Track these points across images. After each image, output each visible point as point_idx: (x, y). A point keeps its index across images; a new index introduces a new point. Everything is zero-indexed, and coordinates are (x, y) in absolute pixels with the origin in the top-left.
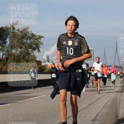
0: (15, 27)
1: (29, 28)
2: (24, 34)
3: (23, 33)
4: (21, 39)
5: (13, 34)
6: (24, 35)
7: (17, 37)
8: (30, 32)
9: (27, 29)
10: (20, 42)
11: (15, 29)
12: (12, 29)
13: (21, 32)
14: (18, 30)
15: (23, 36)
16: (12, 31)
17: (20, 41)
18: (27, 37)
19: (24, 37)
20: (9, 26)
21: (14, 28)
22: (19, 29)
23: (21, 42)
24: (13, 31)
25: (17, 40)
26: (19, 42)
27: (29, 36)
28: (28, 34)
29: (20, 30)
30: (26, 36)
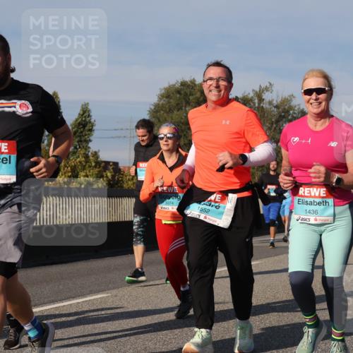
0: (263, 97)
1: (294, 97)
2: (283, 112)
3: (280, 110)
4: (277, 121)
5: (258, 111)
6: (283, 114)
7: (267, 117)
8: (295, 107)
9: (291, 100)
10: (275, 128)
11: (263, 100)
12: (256, 101)
13: (277, 107)
14: (270, 103)
15: (280, 116)
16: (257, 105)
17: (275, 126)
18: (290, 117)
19: (284, 117)
20: (252, 95)
21: (261, 100)
22: (273, 100)
23: (277, 128)
24: (259, 104)
25: (267, 124)
26: (273, 128)
27: (295, 115)
28: (291, 112)
29: (275, 102)
30: (287, 115)
